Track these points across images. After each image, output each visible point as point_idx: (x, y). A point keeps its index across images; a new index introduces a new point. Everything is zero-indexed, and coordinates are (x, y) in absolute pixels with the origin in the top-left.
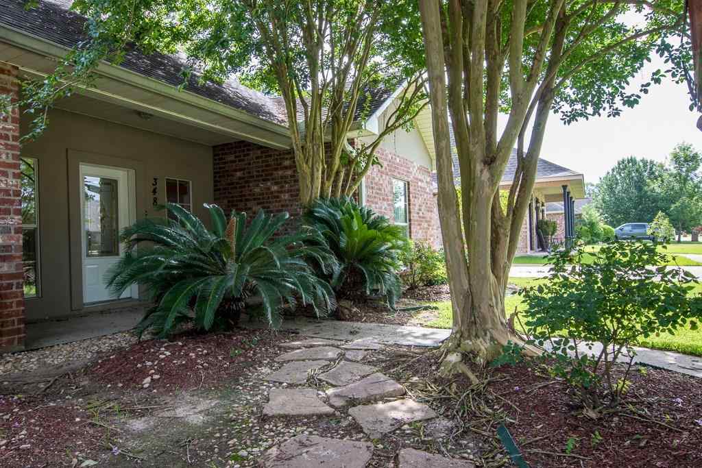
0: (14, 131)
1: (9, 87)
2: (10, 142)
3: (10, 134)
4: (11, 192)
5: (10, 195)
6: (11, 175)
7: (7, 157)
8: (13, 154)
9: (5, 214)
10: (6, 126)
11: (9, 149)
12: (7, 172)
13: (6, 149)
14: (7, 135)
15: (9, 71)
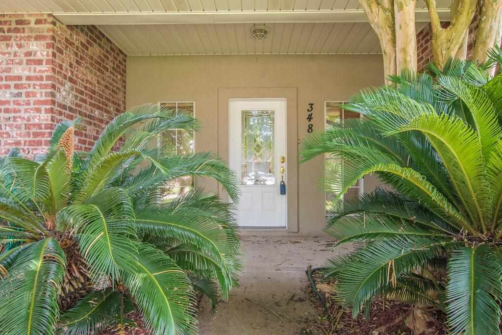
0: (47, 71)
1: (45, 34)
2: (44, 82)
3: (44, 75)
4: (43, 126)
5: (42, 129)
6: (43, 112)
7: (41, 96)
8: (46, 92)
9: (38, 145)
10: (42, 69)
11: (43, 88)
12: (40, 108)
13: (41, 88)
14: (42, 76)
15: (45, 20)
